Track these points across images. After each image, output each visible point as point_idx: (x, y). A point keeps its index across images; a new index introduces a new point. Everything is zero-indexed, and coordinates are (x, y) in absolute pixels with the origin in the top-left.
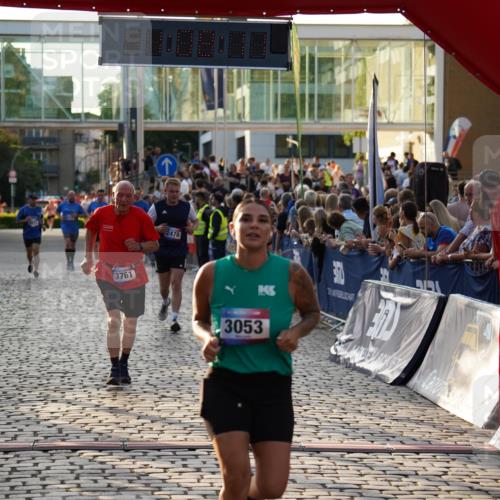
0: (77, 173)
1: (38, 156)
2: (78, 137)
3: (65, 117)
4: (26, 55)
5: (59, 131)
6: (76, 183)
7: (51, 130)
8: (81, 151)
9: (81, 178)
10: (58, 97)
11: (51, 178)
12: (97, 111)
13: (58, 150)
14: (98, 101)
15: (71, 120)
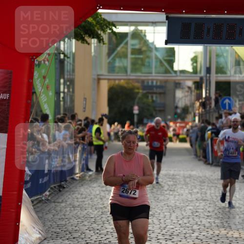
0: (177, 107)
1: (152, 97)
2: (178, 85)
3: (170, 73)
4: (146, 34)
5: (166, 81)
6: (176, 113)
7: (161, 81)
8: (179, 94)
9: (179, 111)
10: (165, 60)
11: (160, 111)
12: (190, 69)
13: (164, 93)
14: (190, 62)
15: (174, 75)
